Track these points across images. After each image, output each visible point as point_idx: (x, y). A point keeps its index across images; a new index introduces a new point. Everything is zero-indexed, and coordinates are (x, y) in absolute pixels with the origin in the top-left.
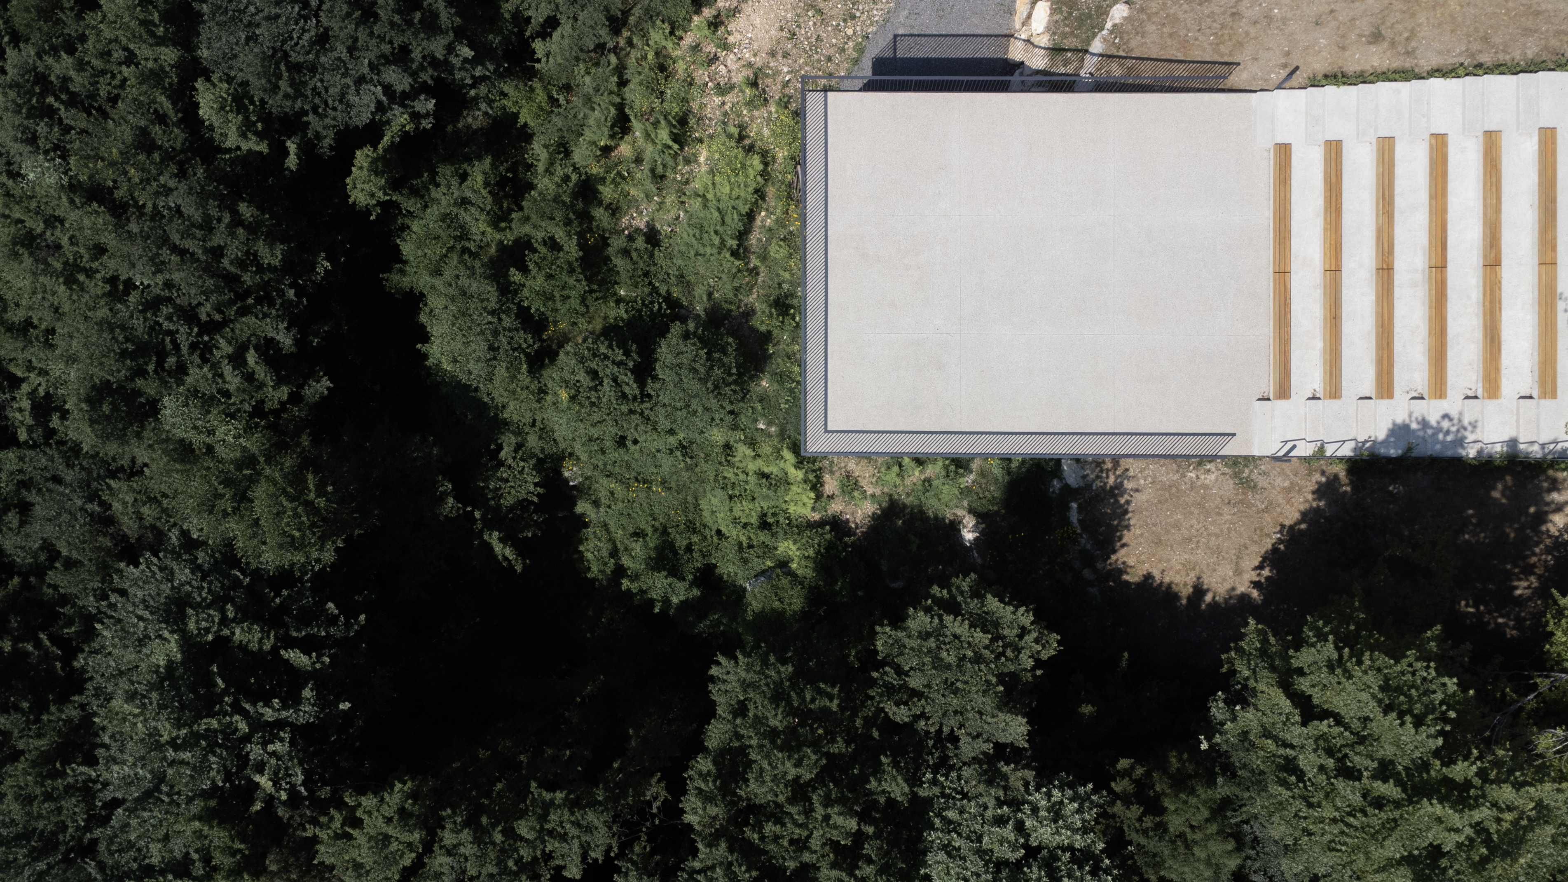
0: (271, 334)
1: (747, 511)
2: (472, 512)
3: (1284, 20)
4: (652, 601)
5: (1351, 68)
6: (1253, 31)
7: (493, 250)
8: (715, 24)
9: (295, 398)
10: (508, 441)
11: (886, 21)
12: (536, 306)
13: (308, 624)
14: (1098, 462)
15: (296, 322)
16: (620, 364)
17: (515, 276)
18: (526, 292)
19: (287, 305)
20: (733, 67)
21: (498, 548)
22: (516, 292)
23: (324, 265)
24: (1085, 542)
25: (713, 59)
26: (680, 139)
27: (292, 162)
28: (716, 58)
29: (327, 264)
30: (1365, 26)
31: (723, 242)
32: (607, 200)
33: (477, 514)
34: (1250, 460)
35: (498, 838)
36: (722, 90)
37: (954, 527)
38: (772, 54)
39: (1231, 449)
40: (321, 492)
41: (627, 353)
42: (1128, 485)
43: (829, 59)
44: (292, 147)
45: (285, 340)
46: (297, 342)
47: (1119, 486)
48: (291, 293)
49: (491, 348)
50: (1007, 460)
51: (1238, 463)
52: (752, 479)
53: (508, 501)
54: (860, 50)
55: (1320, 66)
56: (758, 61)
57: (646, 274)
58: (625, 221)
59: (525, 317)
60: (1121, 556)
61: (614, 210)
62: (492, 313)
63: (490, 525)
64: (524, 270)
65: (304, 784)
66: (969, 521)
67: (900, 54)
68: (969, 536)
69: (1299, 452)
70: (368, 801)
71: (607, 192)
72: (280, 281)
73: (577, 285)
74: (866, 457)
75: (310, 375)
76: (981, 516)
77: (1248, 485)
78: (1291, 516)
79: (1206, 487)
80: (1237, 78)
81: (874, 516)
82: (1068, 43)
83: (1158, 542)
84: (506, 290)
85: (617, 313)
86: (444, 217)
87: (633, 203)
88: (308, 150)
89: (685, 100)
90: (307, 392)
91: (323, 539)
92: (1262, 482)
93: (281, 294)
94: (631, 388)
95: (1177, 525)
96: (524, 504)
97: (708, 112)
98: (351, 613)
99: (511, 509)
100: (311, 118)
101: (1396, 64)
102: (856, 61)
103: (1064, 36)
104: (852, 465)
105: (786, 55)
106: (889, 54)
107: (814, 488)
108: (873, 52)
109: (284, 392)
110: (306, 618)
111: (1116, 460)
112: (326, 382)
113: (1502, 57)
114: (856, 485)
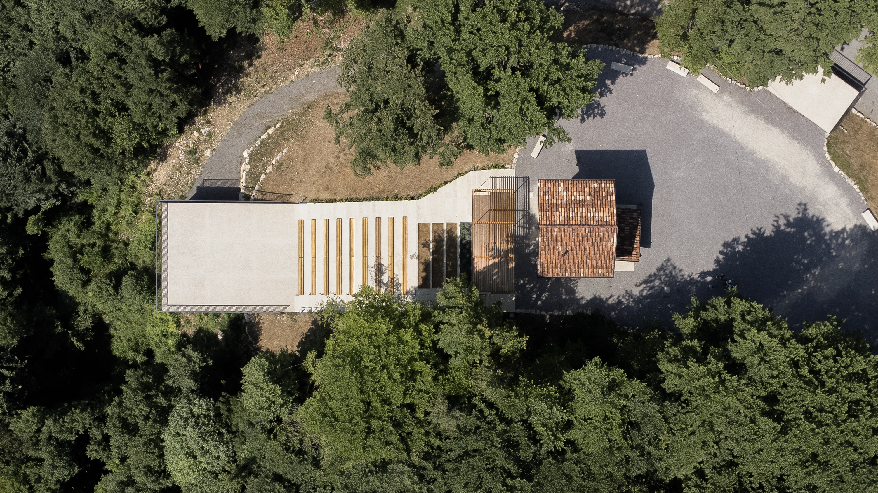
0: (3, 274)
1: (158, 330)
2: (67, 331)
3: (305, 182)
4: (128, 361)
5: (321, 198)
6: (297, 185)
7: (79, 246)
8: (149, 174)
9: (11, 295)
10: (81, 309)
11: (201, 174)
12: (86, 266)
13: (9, 363)
14: (253, 314)
15: (11, 270)
16: (108, 285)
17: (79, 256)
18: (82, 262)
19: (9, 265)
20: (154, 188)
21: (75, 343)
22: (79, 261)
23: (21, 251)
24: (250, 339)
25: (148, 185)
26: (136, 212)
27: (9, 220)
28: (149, 185)
29: (23, 251)
30: (325, 185)
31: (146, 245)
32: (114, 230)
33: (70, 332)
34: (295, 313)
35: (61, 422)
36: (151, 196)
37: (216, 336)
38: (165, 185)
39: (289, 310)
40: (12, 323)
41: (111, 281)
42: (262, 321)
43: (183, 187)
44: (9, 215)
45: (8, 276)
46: (11, 277)
47: (259, 322)
48: (10, 261)
49: (70, 279)
50: (228, 314)
51: (292, 314)
52: (158, 320)
53: (81, 328)
54: (193, 183)
55: (312, 196)
56: (161, 187)
57: (124, 255)
58: (120, 237)
59: (82, 270)
60: (260, 344)
61: (116, 234)
62: (70, 268)
63: (73, 335)
64: (82, 254)
65: (7, 408)
66: (220, 333)
67: (205, 186)
68: (220, 338)
69: (305, 311)
70: (24, 412)
71: (113, 228)
72: (6, 257)
73: (99, 259)
74: (192, 313)
75: (15, 288)
76: (223, 331)
77: (295, 320)
78: (306, 330)
79: (283, 321)
80: (292, 199)
81: (195, 332)
82: (250, 185)
83: (270, 338)
84: (75, 260)
85: (113, 267)
86: (62, 236)
87: (122, 231)
88: (15, 216)
89: (140, 198)
90: (15, 293)
91: (13, 337)
92: (299, 320)
93: (7, 261)
94: (112, 292)
95: (275, 333)
96: (87, 329)
97: (146, 202)
98: (23, 360)
99: (83, 331)
100: (15, 207)
101: (331, 198)
102: (191, 187)
103: (249, 183)
104: (188, 316)
105: (169, 185)
106: (202, 185)
107: (176, 323)
108: (196, 185)
109: (6, 293)
110: (8, 361)
111: (258, 314)
112: (21, 290)
113: (358, 197)
114: (189, 322)
